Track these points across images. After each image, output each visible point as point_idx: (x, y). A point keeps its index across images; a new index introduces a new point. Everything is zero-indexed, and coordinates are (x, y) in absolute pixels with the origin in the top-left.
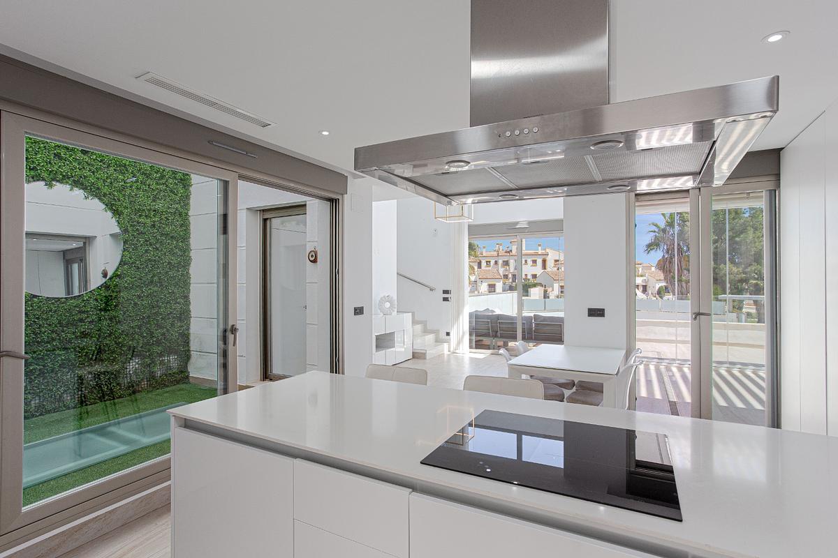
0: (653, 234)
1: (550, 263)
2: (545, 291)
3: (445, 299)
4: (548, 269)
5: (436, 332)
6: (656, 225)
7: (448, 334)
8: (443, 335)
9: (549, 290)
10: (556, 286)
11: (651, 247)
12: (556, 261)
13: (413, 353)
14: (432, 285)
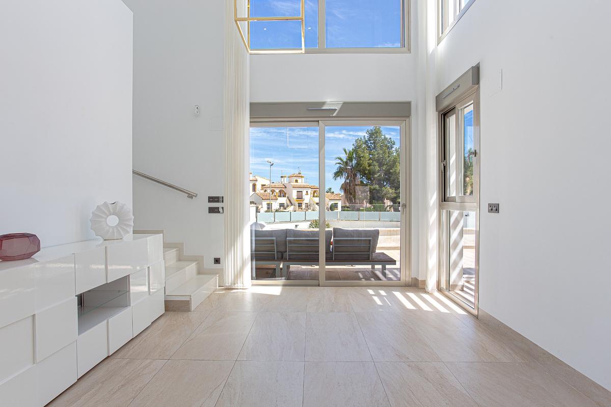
0: (338, 165)
1: (259, 187)
2: (257, 208)
3: (212, 210)
4: (257, 192)
5: (198, 259)
6: (340, 159)
7: (217, 261)
8: (209, 263)
9: (260, 207)
10: (265, 203)
11: (338, 174)
12: (263, 185)
13: (166, 302)
14: (191, 189)
